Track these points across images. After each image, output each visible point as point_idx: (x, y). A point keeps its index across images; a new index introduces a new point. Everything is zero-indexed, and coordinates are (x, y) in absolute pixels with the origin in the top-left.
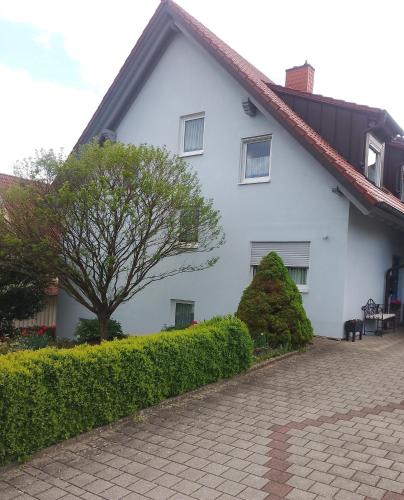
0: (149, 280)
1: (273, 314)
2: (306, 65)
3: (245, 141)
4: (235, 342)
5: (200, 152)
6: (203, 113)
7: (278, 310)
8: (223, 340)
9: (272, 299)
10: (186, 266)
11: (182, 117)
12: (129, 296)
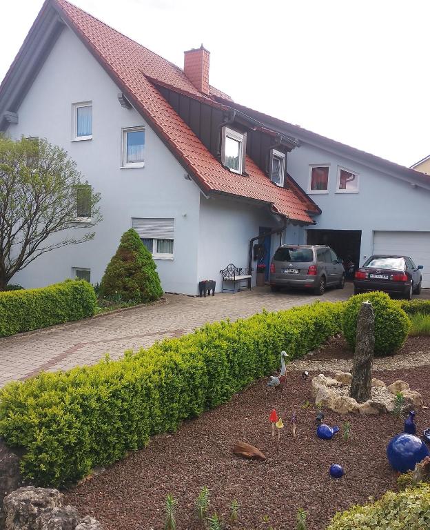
0: (39, 252)
1: (129, 277)
2: (202, 48)
3: (124, 130)
4: (79, 296)
5: (89, 137)
6: (91, 102)
7: (131, 274)
8: (67, 295)
9: (127, 265)
10: (69, 239)
11: (74, 104)
12: (23, 266)
